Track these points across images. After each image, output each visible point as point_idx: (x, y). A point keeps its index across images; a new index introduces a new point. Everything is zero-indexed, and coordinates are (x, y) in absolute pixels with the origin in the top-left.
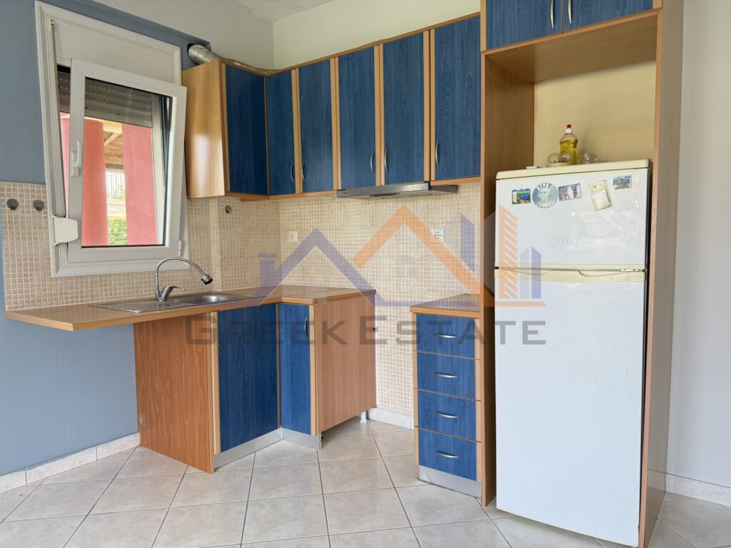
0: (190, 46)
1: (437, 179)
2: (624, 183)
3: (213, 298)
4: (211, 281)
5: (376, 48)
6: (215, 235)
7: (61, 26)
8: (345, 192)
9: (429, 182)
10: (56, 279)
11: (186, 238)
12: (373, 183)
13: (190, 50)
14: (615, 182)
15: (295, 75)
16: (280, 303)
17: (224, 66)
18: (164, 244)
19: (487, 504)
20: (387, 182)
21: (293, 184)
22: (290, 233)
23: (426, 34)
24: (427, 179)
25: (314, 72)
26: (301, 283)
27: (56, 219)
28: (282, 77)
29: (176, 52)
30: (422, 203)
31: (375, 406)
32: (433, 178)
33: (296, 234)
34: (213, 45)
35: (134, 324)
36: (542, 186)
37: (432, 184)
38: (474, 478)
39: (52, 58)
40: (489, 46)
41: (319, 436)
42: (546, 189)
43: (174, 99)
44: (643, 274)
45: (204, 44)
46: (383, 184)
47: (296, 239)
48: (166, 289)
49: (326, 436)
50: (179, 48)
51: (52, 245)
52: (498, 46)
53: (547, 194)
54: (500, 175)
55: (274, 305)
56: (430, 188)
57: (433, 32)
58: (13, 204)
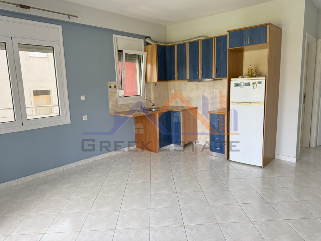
0: (146, 38)
1: (216, 77)
2: (260, 83)
3: (154, 110)
4: (154, 105)
5: (200, 41)
6: (152, 92)
7: (118, 40)
8: (190, 80)
9: (214, 78)
10: (119, 105)
11: (145, 93)
12: (198, 78)
13: (146, 40)
14: (258, 82)
15: (176, 47)
16: (172, 111)
17: (157, 45)
18: (140, 95)
19: (227, 160)
20: (202, 78)
21: (175, 78)
22: (172, 90)
23: (214, 39)
24: (213, 77)
25: (181, 46)
26: (175, 105)
27: (119, 90)
28: (172, 47)
29: (142, 41)
30: (212, 82)
31: (197, 140)
32: (215, 77)
33: (173, 91)
34: (152, 38)
35: (135, 117)
36: (241, 83)
37: (215, 79)
38: (224, 153)
39: (116, 49)
40: (229, 47)
41: (183, 146)
42: (242, 83)
43: (144, 56)
44: (264, 104)
45: (149, 37)
46: (201, 78)
47: (173, 92)
48: (143, 107)
49: (185, 146)
50: (143, 40)
51: (118, 97)
52: (231, 48)
53: (242, 85)
54: (232, 79)
55: (170, 111)
56: (214, 80)
57: (215, 38)
58: (110, 87)
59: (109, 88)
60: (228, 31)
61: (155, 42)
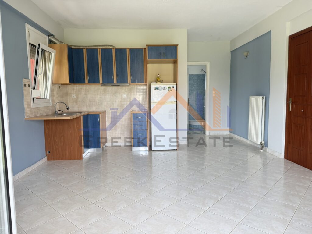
2: (173, 87)
5: (113, 49)
7: (30, 31)
8: (104, 84)
10: (32, 108)
12: (113, 83)
13: (49, 37)
16: (89, 114)
18: (46, 98)
19: (149, 150)
20: (117, 82)
22: (72, 95)
27: (32, 90)
28: (80, 50)
37: (130, 84)
39: (28, 41)
43: (53, 54)
44: (176, 103)
45: (53, 36)
48: (57, 111)
51: (31, 98)
52: (150, 59)
54: (152, 84)
57: (129, 49)
58: (25, 85)
59: (24, 87)
60: (147, 45)
61: (60, 42)
